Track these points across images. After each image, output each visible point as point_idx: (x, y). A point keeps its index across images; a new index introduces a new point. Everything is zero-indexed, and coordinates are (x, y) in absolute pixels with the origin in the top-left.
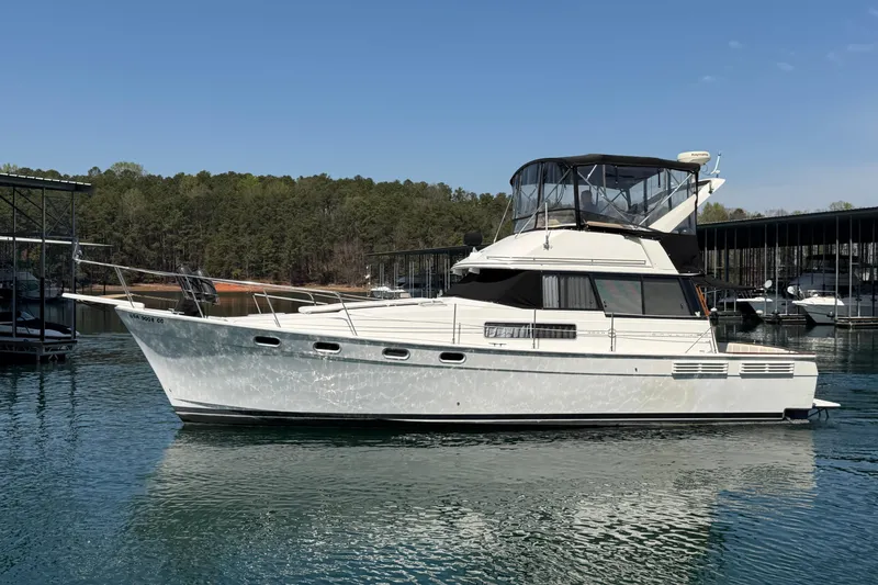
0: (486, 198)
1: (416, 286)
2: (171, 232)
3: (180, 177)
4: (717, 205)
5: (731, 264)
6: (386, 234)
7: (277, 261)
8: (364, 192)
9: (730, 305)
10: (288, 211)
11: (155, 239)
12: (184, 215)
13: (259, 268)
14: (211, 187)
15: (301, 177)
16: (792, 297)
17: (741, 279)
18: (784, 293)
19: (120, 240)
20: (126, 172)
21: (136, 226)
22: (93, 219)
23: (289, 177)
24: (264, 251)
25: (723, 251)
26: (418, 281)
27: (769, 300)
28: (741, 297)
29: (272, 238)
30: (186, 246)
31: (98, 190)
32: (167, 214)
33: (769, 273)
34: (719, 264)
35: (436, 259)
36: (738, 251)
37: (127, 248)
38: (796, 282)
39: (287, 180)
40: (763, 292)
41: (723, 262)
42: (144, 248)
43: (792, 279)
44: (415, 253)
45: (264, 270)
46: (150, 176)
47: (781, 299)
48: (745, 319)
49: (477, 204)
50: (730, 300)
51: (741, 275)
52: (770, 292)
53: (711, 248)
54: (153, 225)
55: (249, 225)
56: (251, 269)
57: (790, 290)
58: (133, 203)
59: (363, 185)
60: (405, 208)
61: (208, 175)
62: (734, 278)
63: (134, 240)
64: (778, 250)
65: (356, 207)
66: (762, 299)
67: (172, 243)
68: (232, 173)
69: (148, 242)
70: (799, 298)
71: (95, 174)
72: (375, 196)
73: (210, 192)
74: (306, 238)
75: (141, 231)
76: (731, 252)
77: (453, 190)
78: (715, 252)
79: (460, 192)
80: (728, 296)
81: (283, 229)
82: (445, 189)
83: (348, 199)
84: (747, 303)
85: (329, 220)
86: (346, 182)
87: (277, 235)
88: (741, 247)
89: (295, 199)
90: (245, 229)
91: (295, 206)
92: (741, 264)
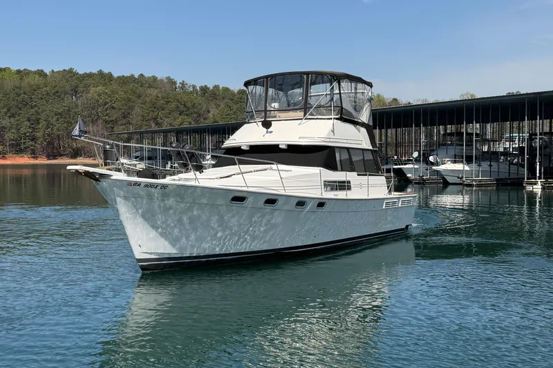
0: (204, 89)
1: (150, 158)
4: (378, 96)
5: (389, 140)
6: (124, 118)
7: (34, 139)
8: (106, 84)
9: (388, 171)
10: (42, 99)
13: (18, 145)
15: (53, 71)
16: (432, 164)
17: (396, 151)
18: (427, 162)
23: (42, 71)
24: (23, 130)
25: (383, 131)
26: (151, 154)
27: (416, 166)
28: (396, 165)
29: (29, 120)
33: (416, 146)
34: (381, 139)
35: (165, 137)
36: (394, 130)
38: (435, 153)
39: (41, 73)
40: (412, 160)
41: (383, 138)
43: (433, 150)
44: (147, 132)
45: (22, 147)
47: (425, 166)
48: (399, 181)
49: (197, 93)
50: (388, 167)
51: (396, 148)
52: (417, 160)
55: (9, 110)
56: (10, 145)
57: (431, 159)
59: (104, 78)
60: (139, 97)
62: (391, 151)
64: (423, 129)
65: (99, 95)
66: (411, 166)
70: (437, 164)
72: (115, 86)
74: (58, 120)
76: (389, 131)
77: (178, 83)
79: (183, 84)
80: (387, 164)
81: (38, 113)
82: (172, 82)
83: (92, 90)
84: (400, 169)
85: (77, 105)
86: (90, 75)
87: (33, 118)
88: (396, 127)
89: (48, 89)
90: (6, 113)
91: (47, 94)
92: (396, 140)
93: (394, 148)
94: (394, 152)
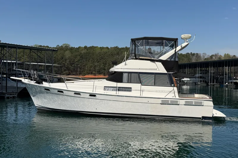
2: (77, 62)
3: (80, 47)
4: (228, 54)
5: (232, 71)
7: (105, 69)
9: (231, 82)
10: (107, 56)
11: (73, 64)
12: (80, 57)
13: (100, 71)
14: (87, 50)
15: (111, 47)
19: (64, 64)
20: (66, 46)
21: (68, 60)
22: (57, 58)
23: (108, 47)
24: (101, 67)
25: (230, 67)
28: (235, 80)
29: (103, 64)
30: (81, 65)
31: (59, 51)
32: (76, 57)
34: (228, 71)
36: (234, 67)
37: (66, 66)
39: (107, 48)
41: (229, 70)
42: (70, 66)
45: (101, 72)
46: (72, 47)
48: (236, 86)
50: (231, 81)
51: (235, 74)
53: (226, 66)
54: (73, 60)
55: (97, 60)
56: (98, 72)
58: (68, 54)
59: (128, 49)
61: (87, 47)
63: (68, 64)
67: (77, 65)
68: (93, 46)
69: (71, 64)
71: (58, 47)
73: (87, 51)
75: (70, 62)
76: (232, 67)
78: (227, 67)
80: (231, 80)
81: (106, 61)
83: (123, 53)
84: (236, 82)
85: (118, 59)
86: (123, 48)
87: (104, 62)
88: (235, 66)
89: (109, 53)
90: (96, 61)
91: (109, 55)
92: (235, 71)
93: (234, 74)
94: (234, 75)
